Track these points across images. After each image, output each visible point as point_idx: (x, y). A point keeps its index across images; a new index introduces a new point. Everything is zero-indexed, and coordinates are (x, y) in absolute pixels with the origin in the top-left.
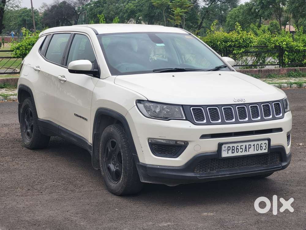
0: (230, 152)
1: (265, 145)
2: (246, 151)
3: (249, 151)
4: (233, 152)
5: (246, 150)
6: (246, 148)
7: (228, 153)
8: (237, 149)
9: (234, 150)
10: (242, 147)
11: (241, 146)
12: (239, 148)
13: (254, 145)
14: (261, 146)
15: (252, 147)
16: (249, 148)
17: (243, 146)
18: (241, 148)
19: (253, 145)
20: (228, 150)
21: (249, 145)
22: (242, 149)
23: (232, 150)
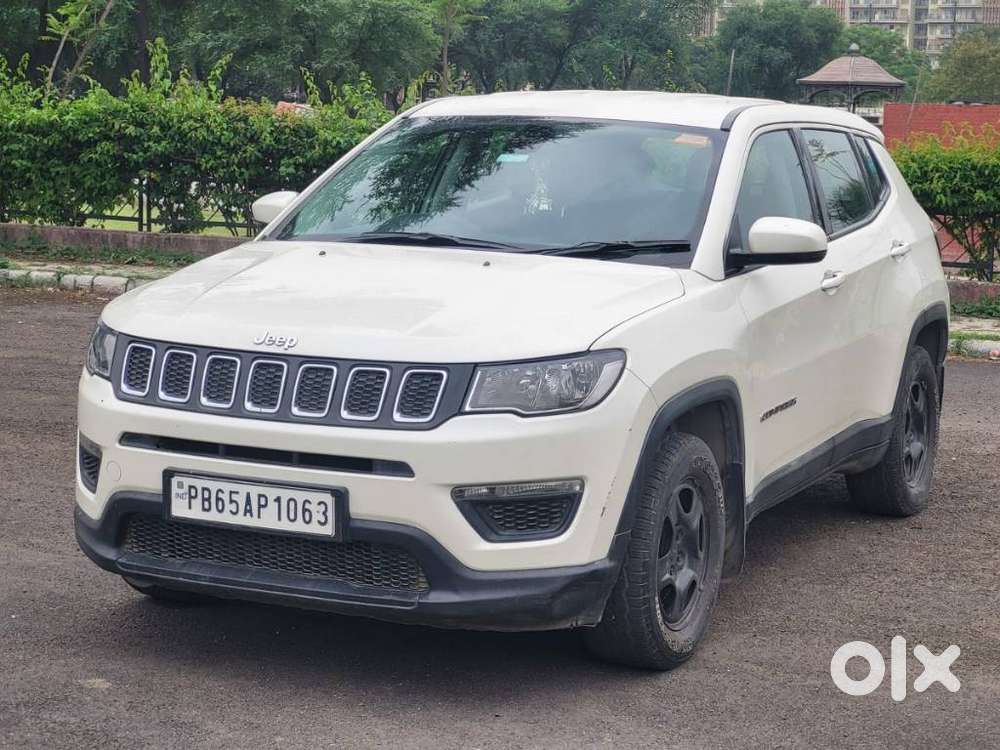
0: (197, 503)
1: (323, 507)
2: (248, 514)
3: (259, 517)
4: (207, 506)
5: (248, 511)
6: (248, 501)
7: (190, 507)
8: (218, 499)
9: (209, 499)
10: (234, 497)
11: (231, 492)
12: (225, 497)
13: (278, 500)
14: (305, 510)
15: (273, 506)
16: (260, 506)
17: (237, 493)
18: (231, 501)
19: (275, 500)
20: (191, 497)
21: (260, 496)
22: (234, 504)
23: (204, 500)
